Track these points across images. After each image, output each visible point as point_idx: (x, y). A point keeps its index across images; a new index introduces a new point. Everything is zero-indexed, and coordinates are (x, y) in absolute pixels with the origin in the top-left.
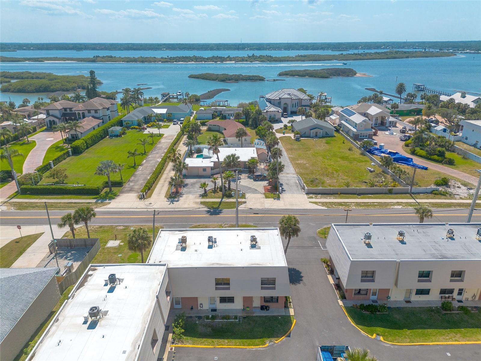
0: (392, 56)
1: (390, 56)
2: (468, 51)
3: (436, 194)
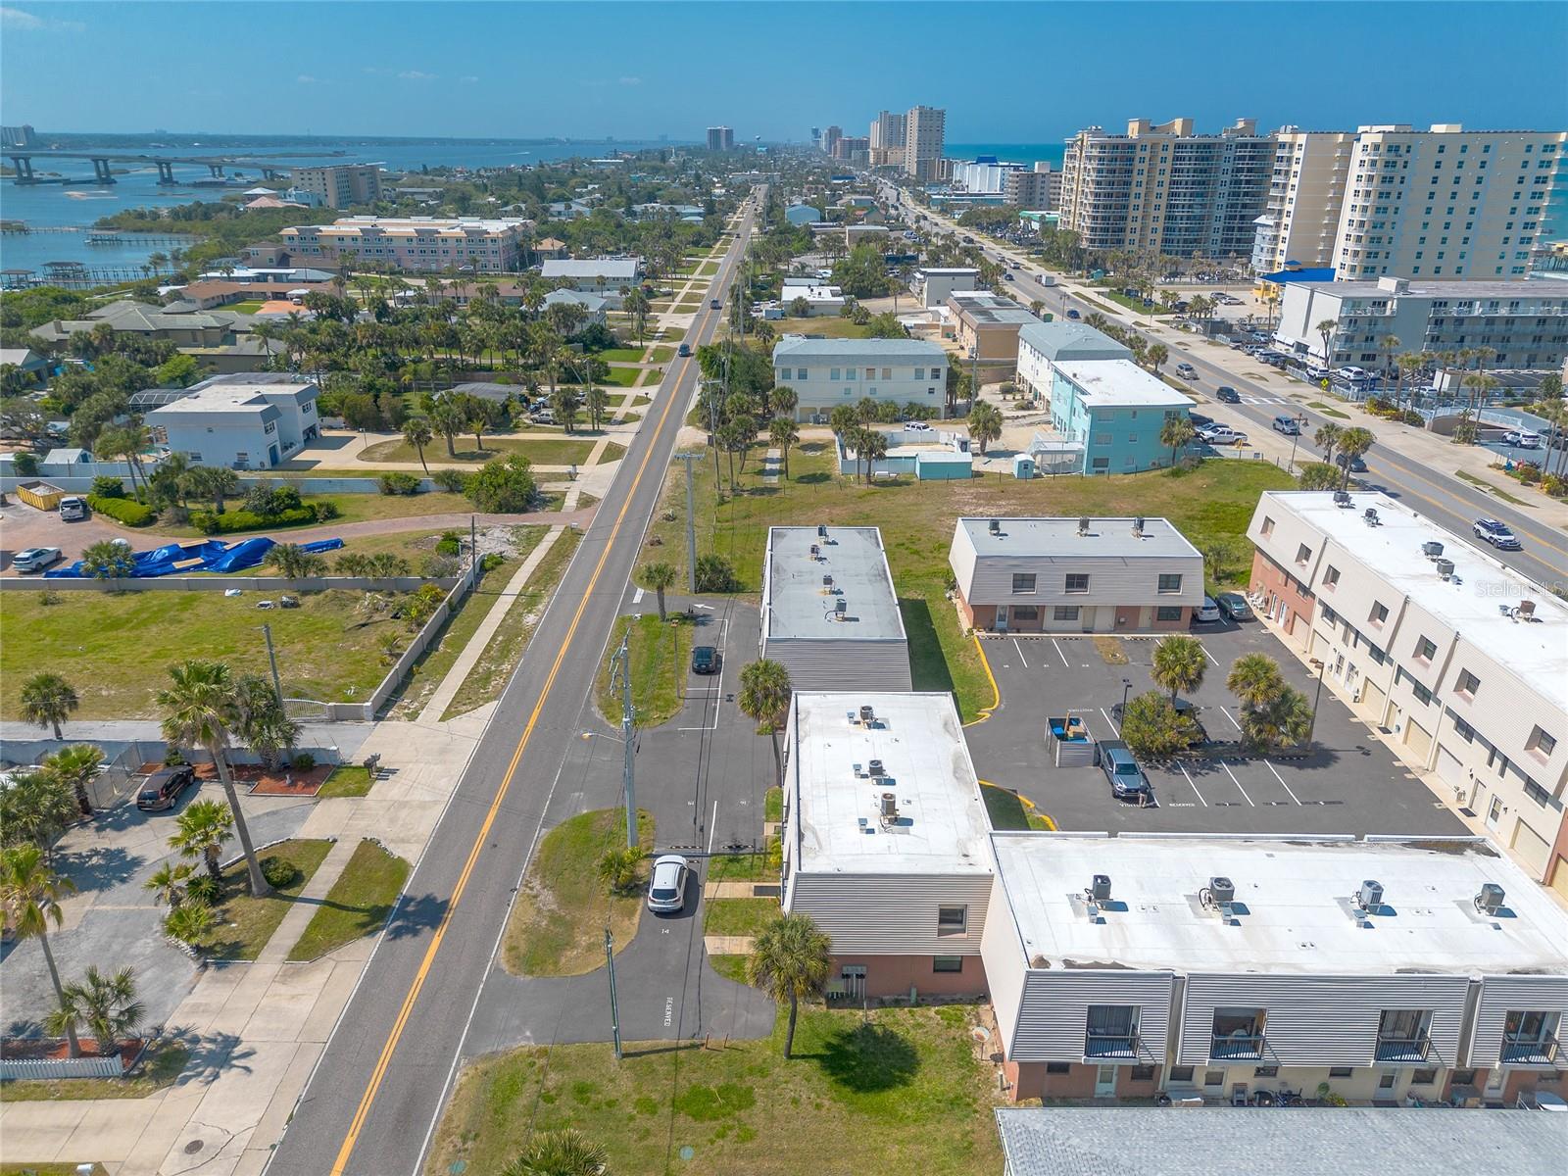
3: (493, 569)
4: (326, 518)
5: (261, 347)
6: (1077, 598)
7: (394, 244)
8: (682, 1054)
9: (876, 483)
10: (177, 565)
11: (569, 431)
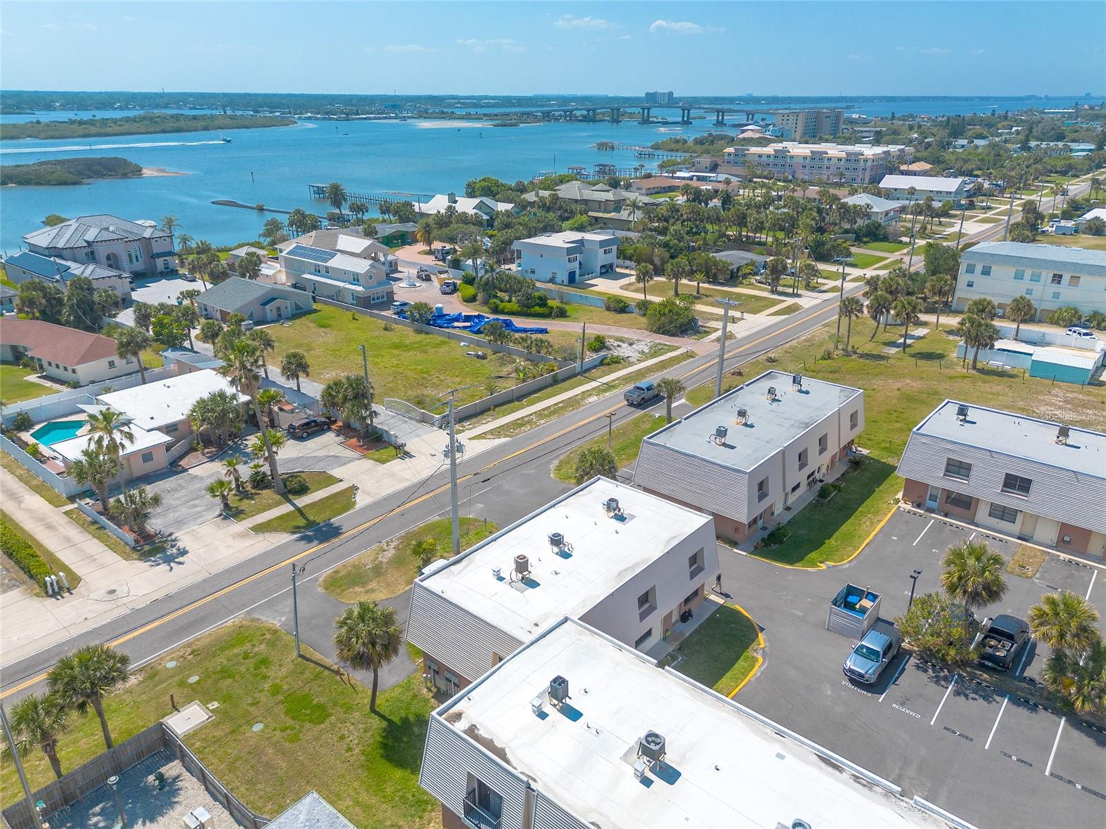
0: (172, 127)
1: (168, 125)
2: (309, 114)
3: (608, 364)
4: (557, 316)
5: (629, 215)
6: (1013, 500)
7: (794, 160)
8: (326, 672)
9: (980, 371)
10: (456, 324)
11: (772, 292)
